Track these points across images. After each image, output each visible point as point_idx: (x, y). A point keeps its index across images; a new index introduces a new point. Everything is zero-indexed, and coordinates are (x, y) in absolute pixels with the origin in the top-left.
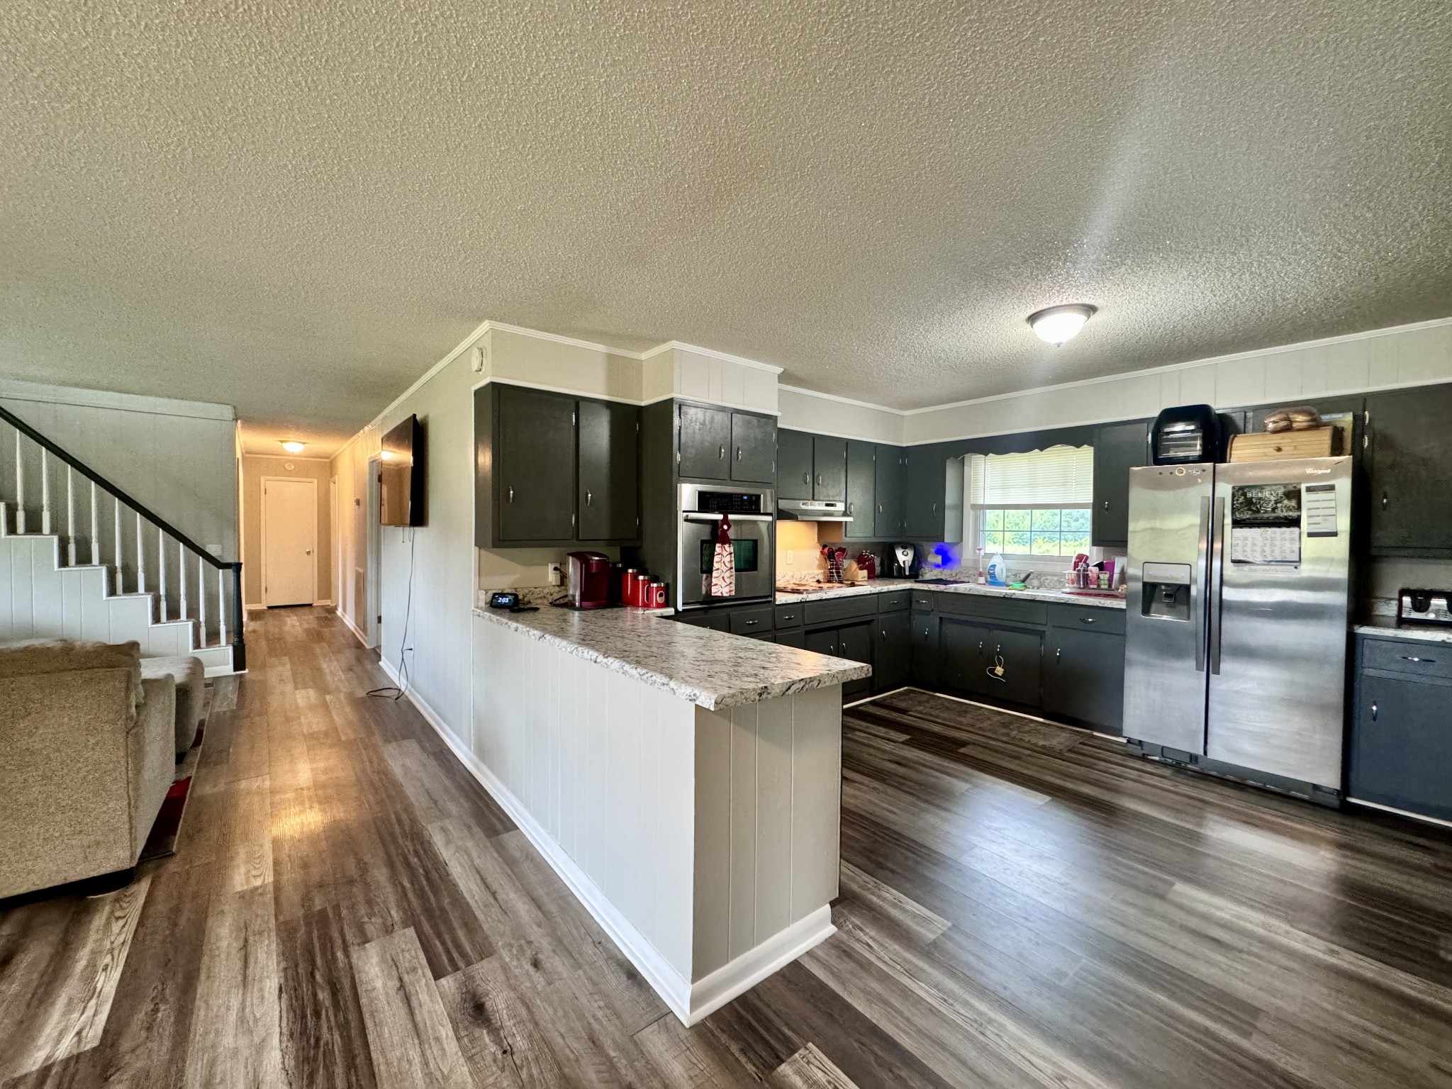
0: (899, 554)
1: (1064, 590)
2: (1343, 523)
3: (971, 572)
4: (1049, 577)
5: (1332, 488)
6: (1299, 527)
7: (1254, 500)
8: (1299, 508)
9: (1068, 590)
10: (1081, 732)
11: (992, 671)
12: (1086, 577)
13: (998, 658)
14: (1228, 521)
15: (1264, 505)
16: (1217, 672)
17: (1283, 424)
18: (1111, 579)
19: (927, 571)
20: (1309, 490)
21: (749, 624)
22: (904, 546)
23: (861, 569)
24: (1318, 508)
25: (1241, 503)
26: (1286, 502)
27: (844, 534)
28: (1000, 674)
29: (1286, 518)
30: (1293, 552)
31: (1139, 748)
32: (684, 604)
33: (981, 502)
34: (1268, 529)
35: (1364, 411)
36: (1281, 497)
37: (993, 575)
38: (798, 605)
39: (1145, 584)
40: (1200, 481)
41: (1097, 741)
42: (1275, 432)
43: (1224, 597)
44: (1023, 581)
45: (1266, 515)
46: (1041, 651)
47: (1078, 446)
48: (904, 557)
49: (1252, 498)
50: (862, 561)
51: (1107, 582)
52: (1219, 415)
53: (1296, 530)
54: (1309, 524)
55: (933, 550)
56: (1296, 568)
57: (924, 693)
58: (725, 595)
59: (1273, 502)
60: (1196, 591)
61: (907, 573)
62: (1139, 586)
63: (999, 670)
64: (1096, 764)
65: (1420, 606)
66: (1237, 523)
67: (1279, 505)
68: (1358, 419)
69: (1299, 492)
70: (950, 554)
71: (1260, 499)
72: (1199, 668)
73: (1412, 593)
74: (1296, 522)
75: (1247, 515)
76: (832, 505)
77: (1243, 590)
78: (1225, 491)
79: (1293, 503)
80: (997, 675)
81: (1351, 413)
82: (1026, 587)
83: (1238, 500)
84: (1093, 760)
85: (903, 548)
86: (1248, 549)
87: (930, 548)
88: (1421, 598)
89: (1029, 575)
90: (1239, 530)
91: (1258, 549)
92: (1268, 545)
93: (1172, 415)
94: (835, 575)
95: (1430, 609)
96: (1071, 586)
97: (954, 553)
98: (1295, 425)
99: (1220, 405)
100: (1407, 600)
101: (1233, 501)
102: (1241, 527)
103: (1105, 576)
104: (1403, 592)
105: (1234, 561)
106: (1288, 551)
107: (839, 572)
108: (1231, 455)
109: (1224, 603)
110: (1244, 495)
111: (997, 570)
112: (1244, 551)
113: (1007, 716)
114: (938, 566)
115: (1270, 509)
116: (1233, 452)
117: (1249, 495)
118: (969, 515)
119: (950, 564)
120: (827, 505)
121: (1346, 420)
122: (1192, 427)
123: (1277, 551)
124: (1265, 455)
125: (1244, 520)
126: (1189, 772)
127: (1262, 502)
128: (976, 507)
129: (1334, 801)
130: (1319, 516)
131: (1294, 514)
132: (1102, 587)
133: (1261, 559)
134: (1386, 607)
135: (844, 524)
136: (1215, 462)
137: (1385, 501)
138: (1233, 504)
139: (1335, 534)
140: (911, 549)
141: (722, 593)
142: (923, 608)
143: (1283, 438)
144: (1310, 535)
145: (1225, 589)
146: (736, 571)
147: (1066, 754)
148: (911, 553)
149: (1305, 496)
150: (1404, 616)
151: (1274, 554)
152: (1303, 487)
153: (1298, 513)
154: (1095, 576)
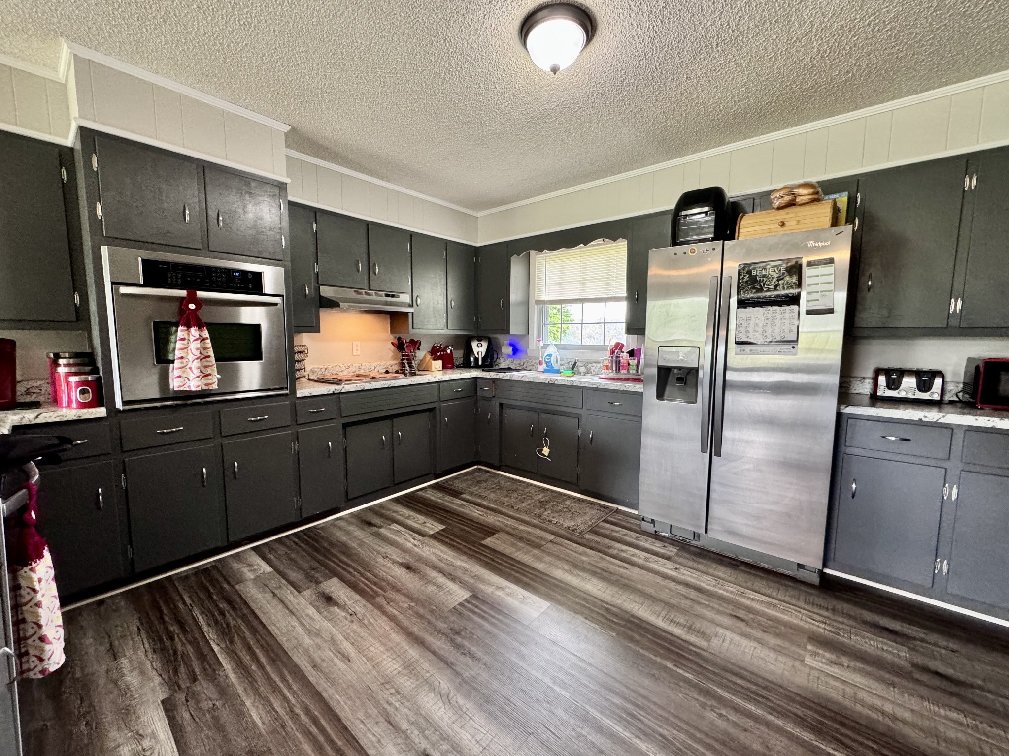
0: (474, 344)
1: (601, 376)
2: (840, 299)
3: (534, 361)
4: (594, 365)
5: (831, 261)
6: (799, 304)
7: (758, 279)
8: (799, 285)
9: (603, 376)
10: (607, 507)
11: (540, 451)
12: (618, 363)
13: (545, 439)
14: (734, 301)
15: (768, 282)
16: (718, 454)
17: (787, 198)
18: (638, 365)
19: (502, 361)
20: (809, 264)
21: (251, 421)
22: (480, 339)
23: (434, 359)
24: (818, 284)
25: (746, 282)
26: (787, 278)
27: (410, 326)
28: (547, 454)
29: (787, 296)
30: (791, 331)
31: (652, 525)
32: (125, 403)
33: (543, 298)
34: (769, 308)
35: (857, 192)
36: (784, 273)
37: (549, 364)
38: (330, 397)
39: (660, 368)
40: (710, 259)
41: (620, 517)
42: (780, 208)
43: (727, 378)
44: (573, 368)
45: (768, 294)
46: (578, 432)
47: (615, 240)
48: (479, 349)
49: (757, 275)
50: (436, 352)
51: (635, 367)
52: (732, 203)
53: (796, 307)
54: (808, 301)
55: (506, 342)
56: (793, 347)
57: (488, 472)
58: (193, 389)
59: (775, 279)
60: (704, 375)
61: (480, 363)
62: (655, 371)
63: (546, 451)
64: (609, 547)
65: (893, 384)
66: (742, 304)
67: (781, 282)
68: (852, 200)
69: (801, 266)
70: (519, 347)
71: (764, 276)
72: (703, 450)
73: (888, 372)
74: (794, 300)
75: (750, 295)
76: (393, 296)
77: (744, 373)
78: (732, 267)
79: (794, 279)
80: (543, 455)
81: (847, 193)
82: (575, 374)
83: (743, 278)
84: (607, 541)
85: (478, 340)
86: (751, 329)
87: (503, 340)
88: (894, 376)
89: (575, 363)
90: (743, 309)
91: (760, 330)
92: (769, 325)
93: (690, 200)
94: (407, 365)
95: (901, 387)
96: (606, 371)
97: (521, 345)
98: (798, 200)
99: (732, 193)
100: (882, 379)
101: (739, 280)
102: (745, 307)
103: (633, 362)
104: (878, 372)
105: (737, 343)
106: (787, 331)
107: (411, 363)
108: (739, 233)
109: (727, 383)
110: (749, 272)
111: (553, 359)
112: (747, 332)
113: (549, 493)
114: (509, 356)
115: (772, 287)
116: (741, 231)
117: (754, 273)
118: (534, 310)
119: (518, 354)
120: (387, 296)
121: (842, 199)
122: (706, 209)
123: (777, 330)
124: (770, 231)
125: (748, 299)
126: (692, 549)
127: (765, 279)
128: (538, 302)
129: (816, 580)
130: (818, 292)
131: (794, 291)
132: (632, 372)
133: (762, 340)
134: (861, 385)
135: (410, 315)
136: (724, 240)
137: (870, 283)
138: (739, 283)
139: (831, 311)
140: (486, 341)
141: (189, 387)
142: (487, 395)
143: (787, 213)
144: (809, 313)
145: (728, 373)
146: (217, 360)
147: (587, 536)
148: (485, 345)
149: (807, 272)
150: (879, 394)
151: (774, 334)
152: (804, 261)
153: (799, 290)
154: (625, 362)
